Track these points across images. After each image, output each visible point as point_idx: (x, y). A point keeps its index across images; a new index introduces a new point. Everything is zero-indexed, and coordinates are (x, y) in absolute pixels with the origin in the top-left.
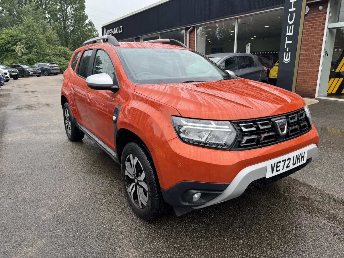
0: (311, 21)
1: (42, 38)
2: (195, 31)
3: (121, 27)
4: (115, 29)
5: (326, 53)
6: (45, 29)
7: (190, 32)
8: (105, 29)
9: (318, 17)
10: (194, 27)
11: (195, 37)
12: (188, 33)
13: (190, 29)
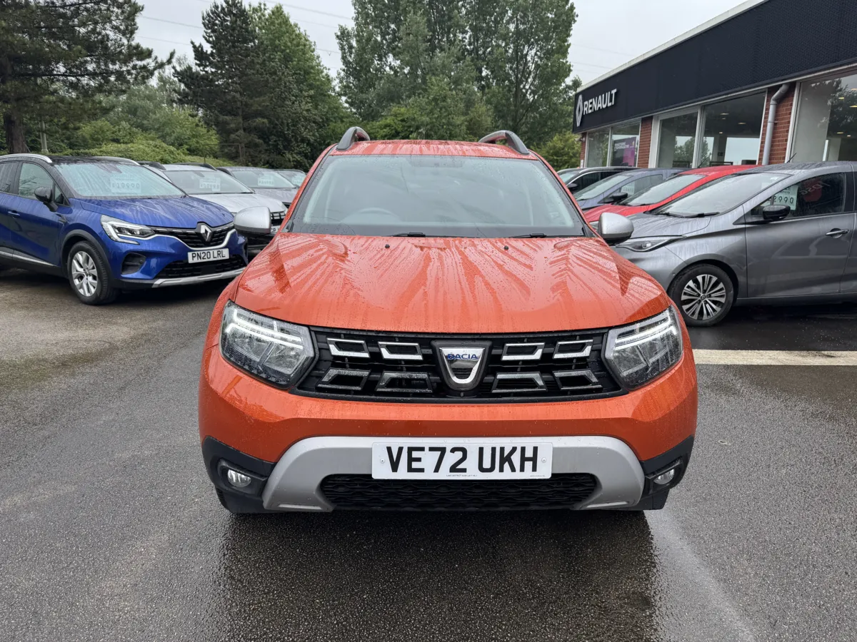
1: (459, 122)
2: (793, 96)
3: (614, 92)
4: (600, 97)
6: (469, 104)
7: (779, 101)
8: (580, 97)
10: (792, 86)
11: (790, 114)
12: (772, 102)
13: (779, 92)
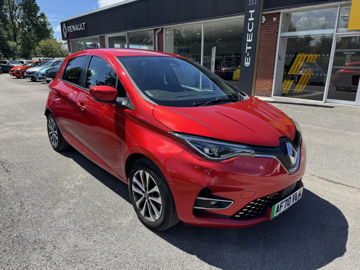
0: (267, 29)
2: (163, 32)
3: (84, 24)
4: (76, 25)
5: (279, 58)
7: (159, 34)
8: (64, 24)
9: (272, 26)
11: (163, 38)
12: (156, 34)
13: (158, 31)
